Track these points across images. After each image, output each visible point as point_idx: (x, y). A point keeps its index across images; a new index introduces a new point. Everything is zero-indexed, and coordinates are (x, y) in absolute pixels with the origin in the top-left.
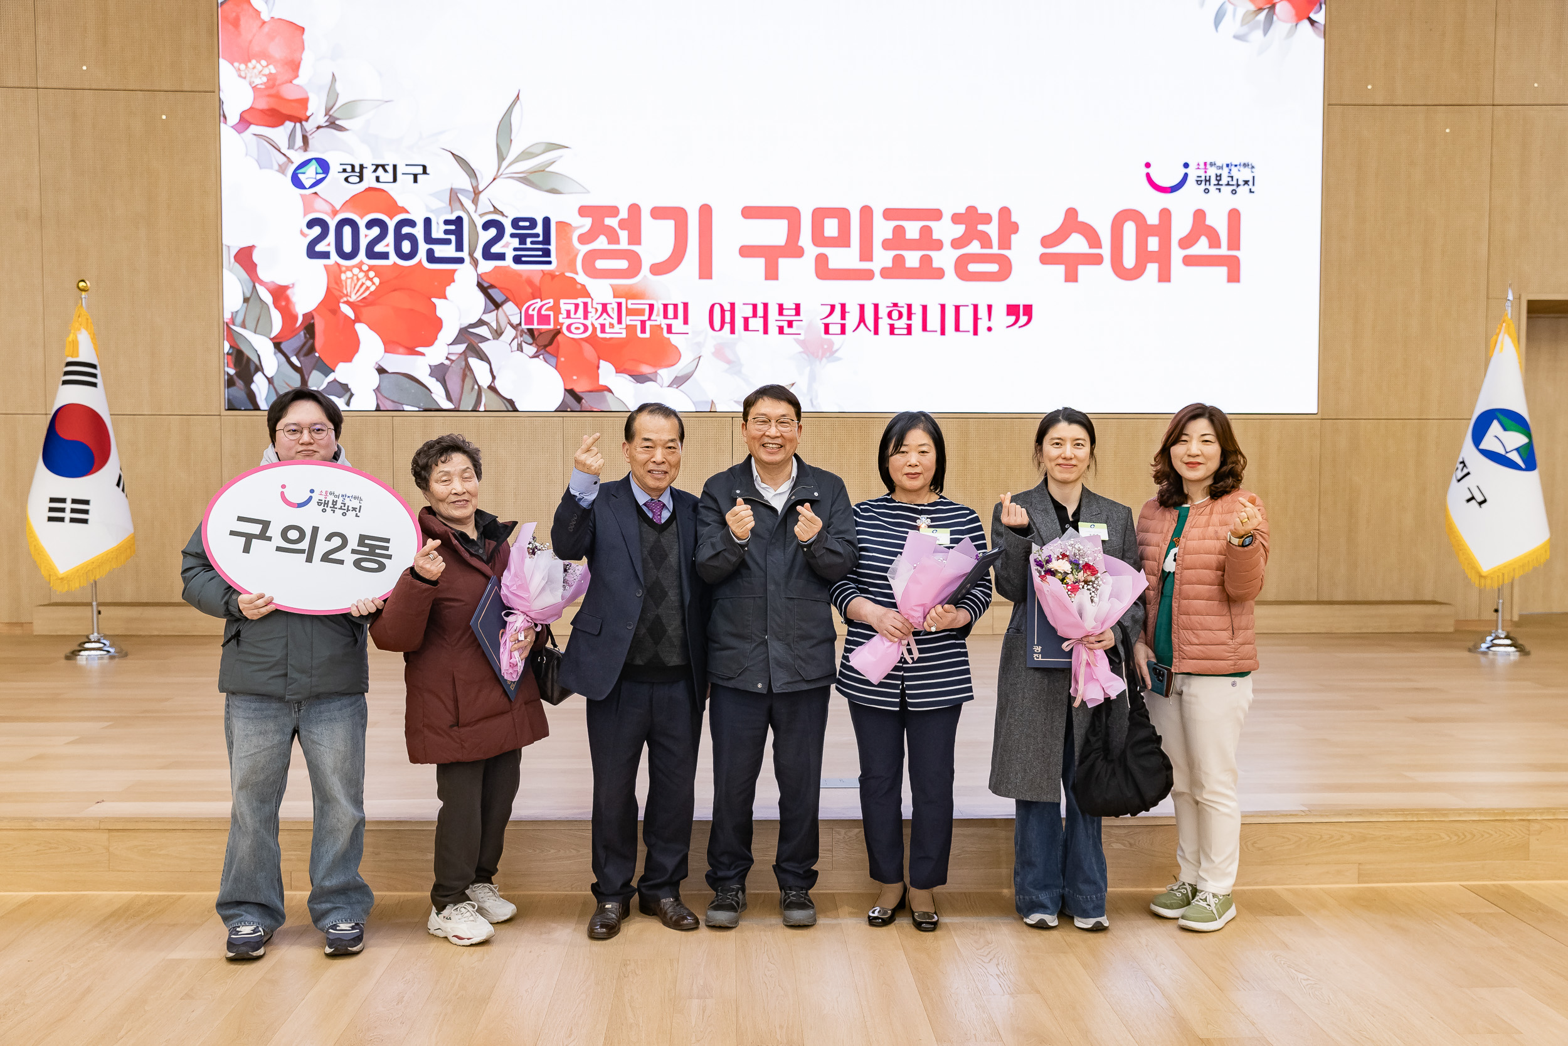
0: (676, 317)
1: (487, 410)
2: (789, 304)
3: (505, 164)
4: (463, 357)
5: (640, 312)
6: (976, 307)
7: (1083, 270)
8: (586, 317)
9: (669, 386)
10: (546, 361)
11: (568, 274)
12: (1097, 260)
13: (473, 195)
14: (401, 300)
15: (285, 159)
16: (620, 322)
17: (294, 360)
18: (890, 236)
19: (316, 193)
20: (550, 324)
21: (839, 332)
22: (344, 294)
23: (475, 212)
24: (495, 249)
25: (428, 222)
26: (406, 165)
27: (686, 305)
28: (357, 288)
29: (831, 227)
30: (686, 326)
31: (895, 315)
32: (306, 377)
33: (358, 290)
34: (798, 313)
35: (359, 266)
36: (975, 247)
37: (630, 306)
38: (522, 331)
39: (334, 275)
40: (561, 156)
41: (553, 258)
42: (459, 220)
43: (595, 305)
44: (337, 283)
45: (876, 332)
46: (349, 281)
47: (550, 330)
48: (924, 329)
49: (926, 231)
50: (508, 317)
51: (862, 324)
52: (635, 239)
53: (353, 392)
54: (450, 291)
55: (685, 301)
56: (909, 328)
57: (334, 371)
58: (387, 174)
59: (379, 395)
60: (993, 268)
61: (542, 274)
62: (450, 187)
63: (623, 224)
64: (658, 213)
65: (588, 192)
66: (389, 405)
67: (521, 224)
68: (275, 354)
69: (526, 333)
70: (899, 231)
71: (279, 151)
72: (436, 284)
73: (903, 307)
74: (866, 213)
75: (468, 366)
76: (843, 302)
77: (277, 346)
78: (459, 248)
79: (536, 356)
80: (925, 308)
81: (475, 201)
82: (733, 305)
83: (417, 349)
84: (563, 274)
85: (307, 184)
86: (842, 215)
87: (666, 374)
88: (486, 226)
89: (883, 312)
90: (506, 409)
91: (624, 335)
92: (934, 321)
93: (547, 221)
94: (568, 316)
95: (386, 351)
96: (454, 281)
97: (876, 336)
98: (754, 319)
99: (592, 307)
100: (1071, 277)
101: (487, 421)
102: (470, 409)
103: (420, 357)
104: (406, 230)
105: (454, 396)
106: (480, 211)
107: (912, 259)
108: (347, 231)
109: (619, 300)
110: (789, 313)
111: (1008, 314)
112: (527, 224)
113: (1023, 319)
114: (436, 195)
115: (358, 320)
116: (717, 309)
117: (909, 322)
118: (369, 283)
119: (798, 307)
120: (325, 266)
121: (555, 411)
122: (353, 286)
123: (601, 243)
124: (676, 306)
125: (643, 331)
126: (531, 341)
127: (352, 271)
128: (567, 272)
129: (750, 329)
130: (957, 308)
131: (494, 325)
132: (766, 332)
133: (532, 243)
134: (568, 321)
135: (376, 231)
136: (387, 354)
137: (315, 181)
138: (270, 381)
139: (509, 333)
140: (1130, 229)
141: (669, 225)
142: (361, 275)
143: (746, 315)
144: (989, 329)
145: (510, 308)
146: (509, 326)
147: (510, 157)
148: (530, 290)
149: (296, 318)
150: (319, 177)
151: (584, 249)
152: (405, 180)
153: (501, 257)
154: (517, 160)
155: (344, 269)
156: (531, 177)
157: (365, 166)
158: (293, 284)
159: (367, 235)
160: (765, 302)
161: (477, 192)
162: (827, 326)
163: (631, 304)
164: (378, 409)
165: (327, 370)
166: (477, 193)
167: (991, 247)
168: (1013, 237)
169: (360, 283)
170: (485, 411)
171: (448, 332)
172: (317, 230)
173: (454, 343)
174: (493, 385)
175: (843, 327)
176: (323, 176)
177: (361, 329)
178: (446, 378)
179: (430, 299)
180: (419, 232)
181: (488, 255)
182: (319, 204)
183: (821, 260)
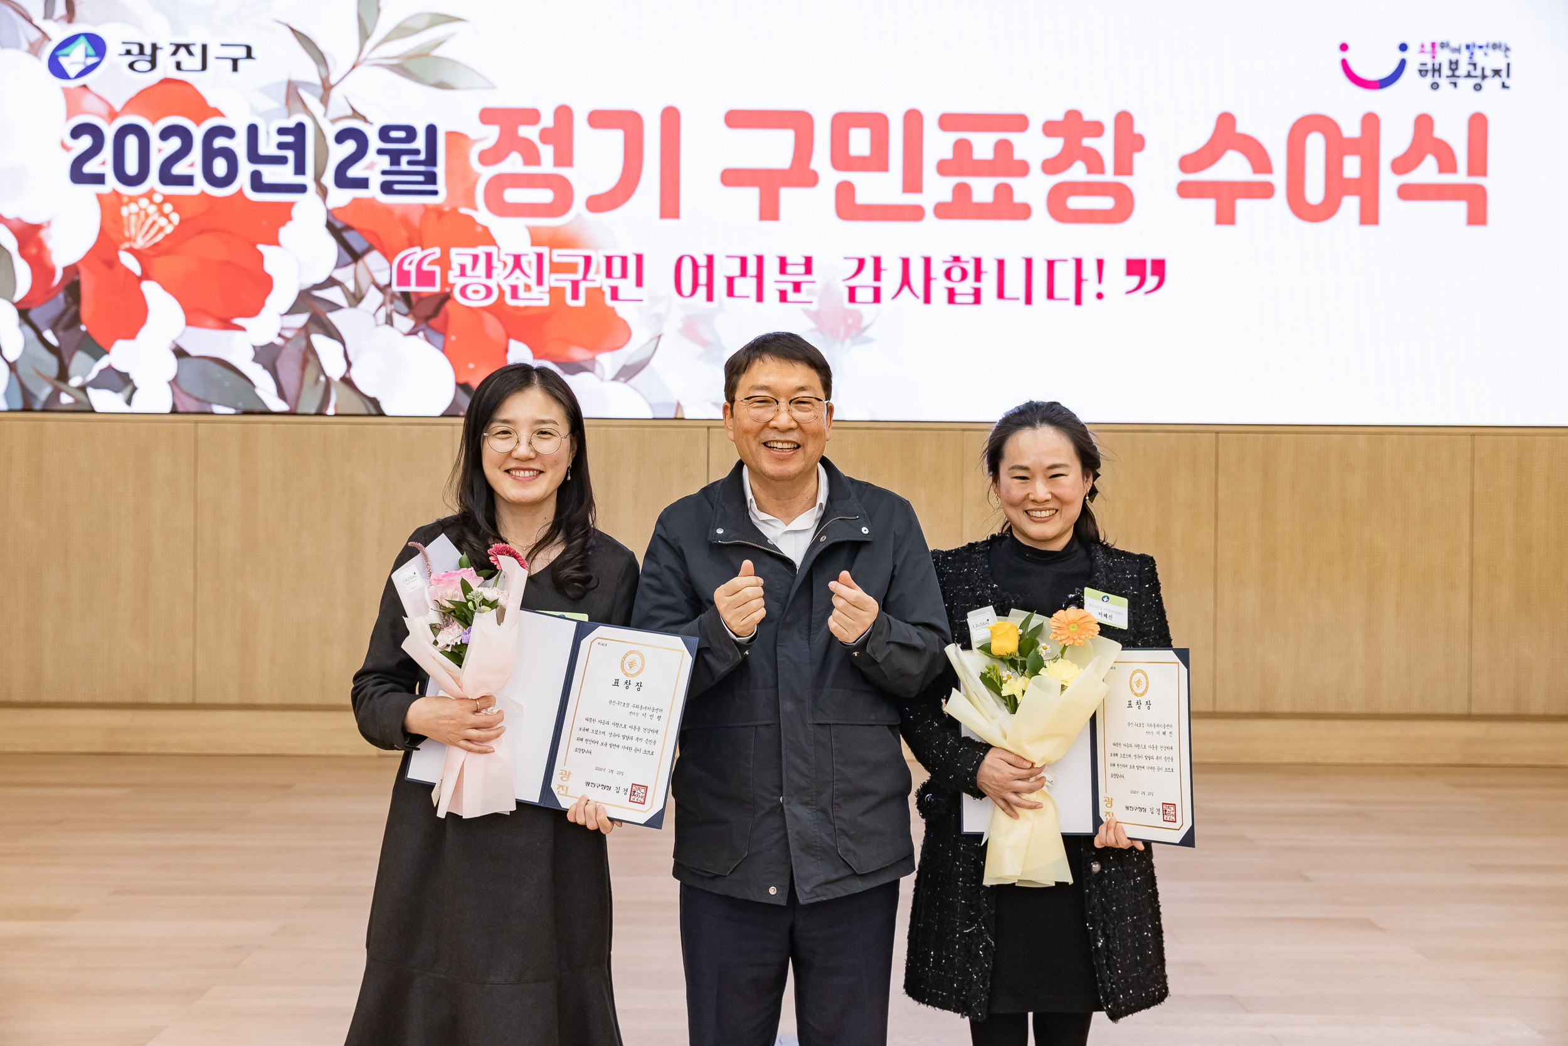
0: (624, 275)
1: (340, 412)
2: (795, 258)
3: (370, 44)
4: (303, 334)
5: (571, 268)
6: (1079, 262)
7: (1243, 206)
8: (489, 275)
9: (615, 379)
10: (428, 339)
11: (464, 210)
12: (1265, 191)
13: (320, 91)
14: (211, 247)
15: (35, 35)
16: (540, 282)
17: (49, 335)
18: (948, 154)
19: (85, 86)
20: (433, 284)
21: (871, 298)
22: (124, 235)
23: (325, 115)
24: (353, 172)
25: (253, 130)
26: (222, 45)
27: (639, 258)
28: (146, 228)
29: (860, 142)
30: (639, 289)
31: (956, 274)
32: (67, 361)
33: (147, 232)
34: (808, 271)
35: (149, 195)
36: (1078, 172)
37: (556, 259)
38: (393, 295)
39: (110, 207)
40: (453, 34)
41: (441, 185)
42: (299, 130)
43: (503, 258)
44: (115, 222)
45: (927, 300)
46: (133, 219)
47: (433, 295)
48: (1001, 295)
49: (1004, 148)
50: (370, 274)
51: (906, 288)
52: (564, 157)
53: (137, 383)
54: (284, 233)
55: (639, 252)
56: (977, 293)
57: (107, 352)
58: (192, 57)
59: (176, 390)
60: (1106, 203)
61: (422, 210)
62: (285, 78)
63: (545, 135)
64: (599, 119)
65: (494, 87)
66: (192, 406)
67: (394, 134)
68: (20, 326)
69: (398, 299)
70: (963, 147)
71: (30, 21)
72: (264, 223)
73: (967, 262)
74: (913, 119)
75: (310, 347)
76: (877, 254)
77: (24, 313)
78: (300, 169)
79: (413, 332)
80: (1001, 263)
81: (324, 100)
82: (710, 258)
83: (238, 321)
84: (454, 210)
85: (72, 71)
86: (877, 123)
87: (608, 362)
88: (341, 137)
89: (937, 271)
90: (364, 411)
91: (546, 302)
92: (1015, 283)
93: (431, 131)
94: (463, 273)
95: (188, 324)
96: (290, 219)
97: (927, 306)
98: (743, 279)
99: (499, 260)
100: (1226, 216)
101: (339, 429)
102: (313, 411)
103: (238, 334)
104: (219, 142)
105: (290, 391)
106: (333, 113)
107: (983, 189)
108: (131, 143)
109: (539, 249)
110: (796, 270)
111: (1130, 272)
112: (402, 134)
113: (1152, 281)
114: (265, 90)
115: (146, 276)
116: (687, 266)
117: (977, 285)
118: (162, 221)
119: (808, 262)
120: (99, 197)
121: (443, 416)
122: (139, 224)
123: (513, 163)
124: (624, 259)
125: (575, 296)
126: (405, 309)
127: (136, 202)
128: (461, 206)
129: (736, 292)
130: (1051, 264)
131: (351, 285)
132: (760, 298)
133: (410, 163)
134: (462, 282)
135: (175, 143)
136: (192, 330)
137: (81, 68)
138: (12, 367)
139: (374, 297)
140: (1315, 145)
141: (615, 138)
142: (152, 209)
143: (731, 274)
144: (1100, 296)
145: (374, 260)
146: (373, 289)
147: (378, 35)
148: (404, 234)
149: (52, 272)
150: (91, 61)
151: (486, 173)
152: (219, 67)
153: (363, 183)
154: (387, 39)
155: (125, 200)
156: (411, 65)
157: (159, 45)
158: (49, 223)
159: (161, 150)
160: (759, 253)
161: (327, 85)
162: (852, 291)
163: (559, 255)
164: (174, 411)
165: (98, 351)
166: (327, 87)
167: (1101, 171)
168: (1137, 157)
169: (149, 222)
170: (336, 415)
171: (282, 297)
172: (86, 141)
173: (292, 311)
174: (347, 376)
175: (877, 292)
176: (94, 60)
177: (151, 290)
178: (279, 365)
179: (254, 246)
180: (239, 145)
181: (342, 181)
182: (89, 102)
183: (845, 192)
